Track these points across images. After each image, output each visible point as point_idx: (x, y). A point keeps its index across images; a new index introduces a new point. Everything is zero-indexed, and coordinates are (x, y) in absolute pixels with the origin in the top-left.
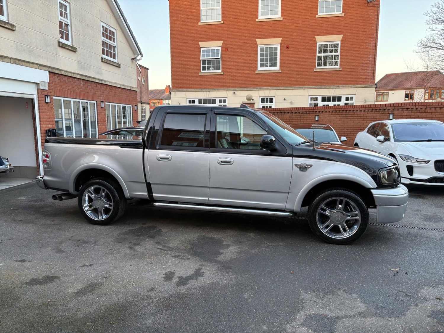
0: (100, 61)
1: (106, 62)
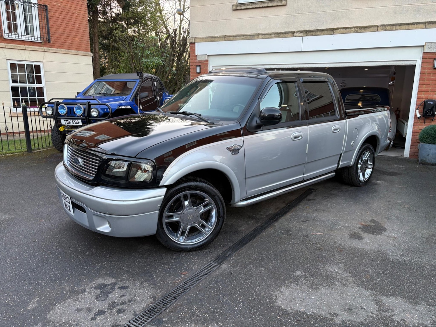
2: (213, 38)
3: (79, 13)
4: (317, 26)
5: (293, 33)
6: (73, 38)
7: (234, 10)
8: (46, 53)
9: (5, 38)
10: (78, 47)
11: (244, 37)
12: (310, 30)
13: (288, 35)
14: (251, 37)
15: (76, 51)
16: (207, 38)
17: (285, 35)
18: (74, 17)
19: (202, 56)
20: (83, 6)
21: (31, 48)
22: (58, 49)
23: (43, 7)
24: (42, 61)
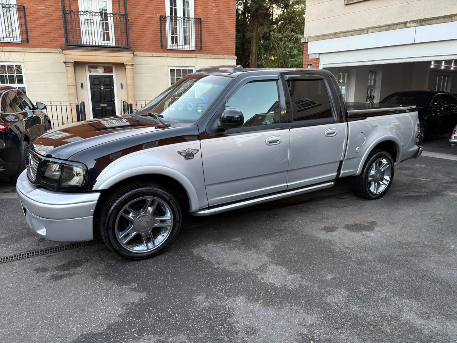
2: (324, 36)
3: (228, 22)
4: (434, 13)
5: (405, 23)
6: (222, 45)
7: (346, 5)
8: (198, 59)
9: (168, 49)
10: (225, 52)
11: (354, 32)
12: (426, 19)
13: (400, 26)
14: (361, 31)
15: (223, 56)
16: (319, 36)
17: (396, 26)
18: (223, 26)
19: (314, 54)
20: (232, 15)
21: (186, 55)
22: (208, 55)
23: (198, 20)
24: (194, 66)
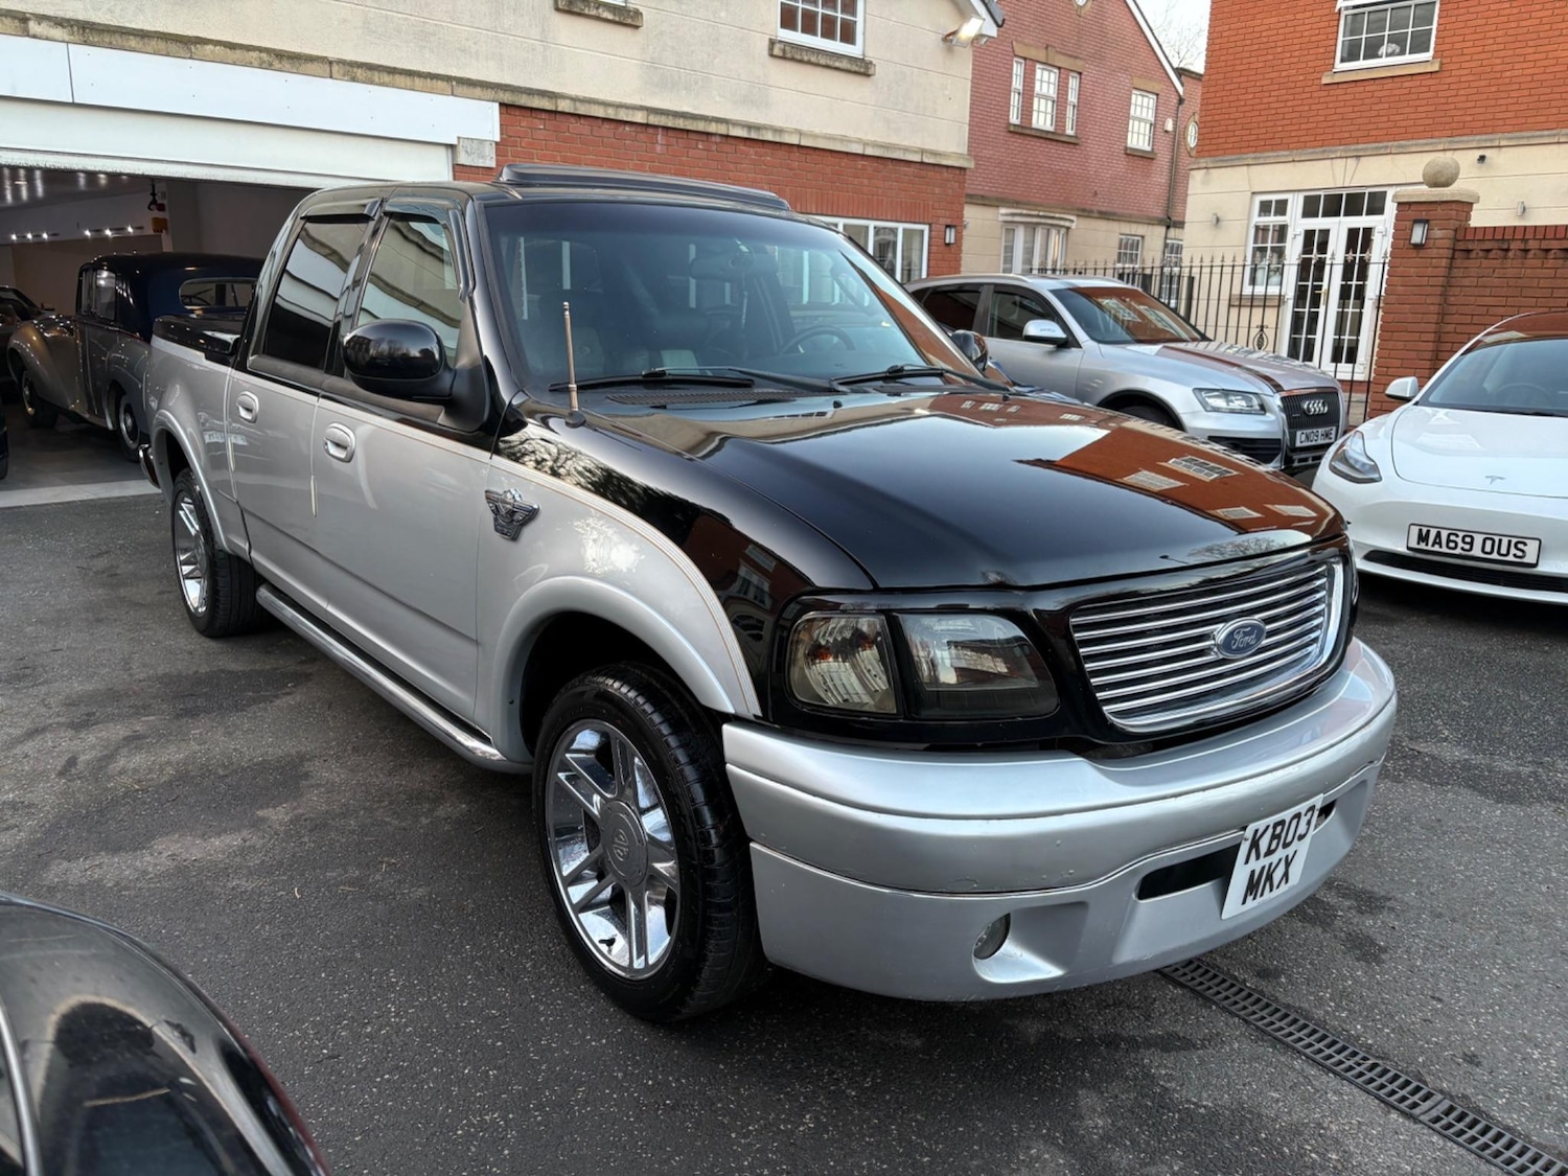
0: (766, 52)
1: (789, 55)
12: (96, 24)
